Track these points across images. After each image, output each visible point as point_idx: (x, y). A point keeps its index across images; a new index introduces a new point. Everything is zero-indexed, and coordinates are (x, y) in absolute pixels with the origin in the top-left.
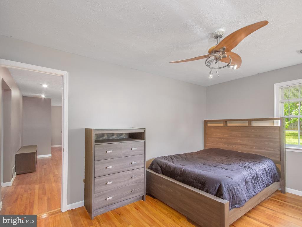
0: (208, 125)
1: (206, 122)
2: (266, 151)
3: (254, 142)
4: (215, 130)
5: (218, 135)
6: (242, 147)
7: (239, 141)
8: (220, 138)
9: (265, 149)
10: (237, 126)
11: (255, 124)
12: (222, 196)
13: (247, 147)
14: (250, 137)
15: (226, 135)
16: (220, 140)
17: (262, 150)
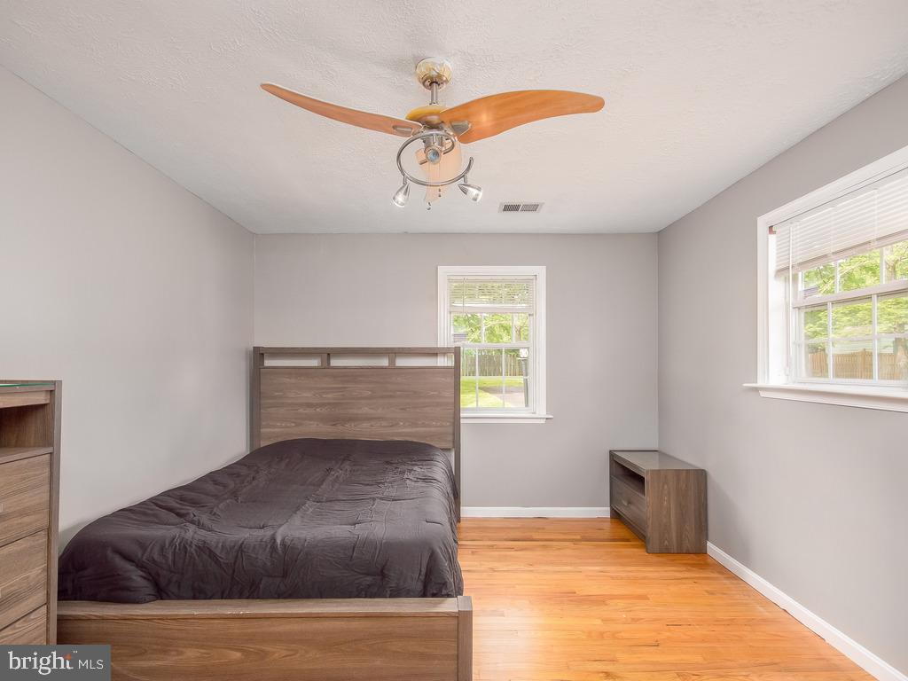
0: (268, 363)
1: (259, 354)
2: (428, 429)
3: (402, 409)
4: (293, 381)
5: (305, 395)
6: (372, 426)
7: (366, 410)
8: (309, 405)
9: (424, 425)
10: (362, 368)
11: (401, 362)
12: (446, 589)
13: (384, 424)
14: (391, 397)
15: (329, 396)
16: (309, 411)
17: (418, 429)
